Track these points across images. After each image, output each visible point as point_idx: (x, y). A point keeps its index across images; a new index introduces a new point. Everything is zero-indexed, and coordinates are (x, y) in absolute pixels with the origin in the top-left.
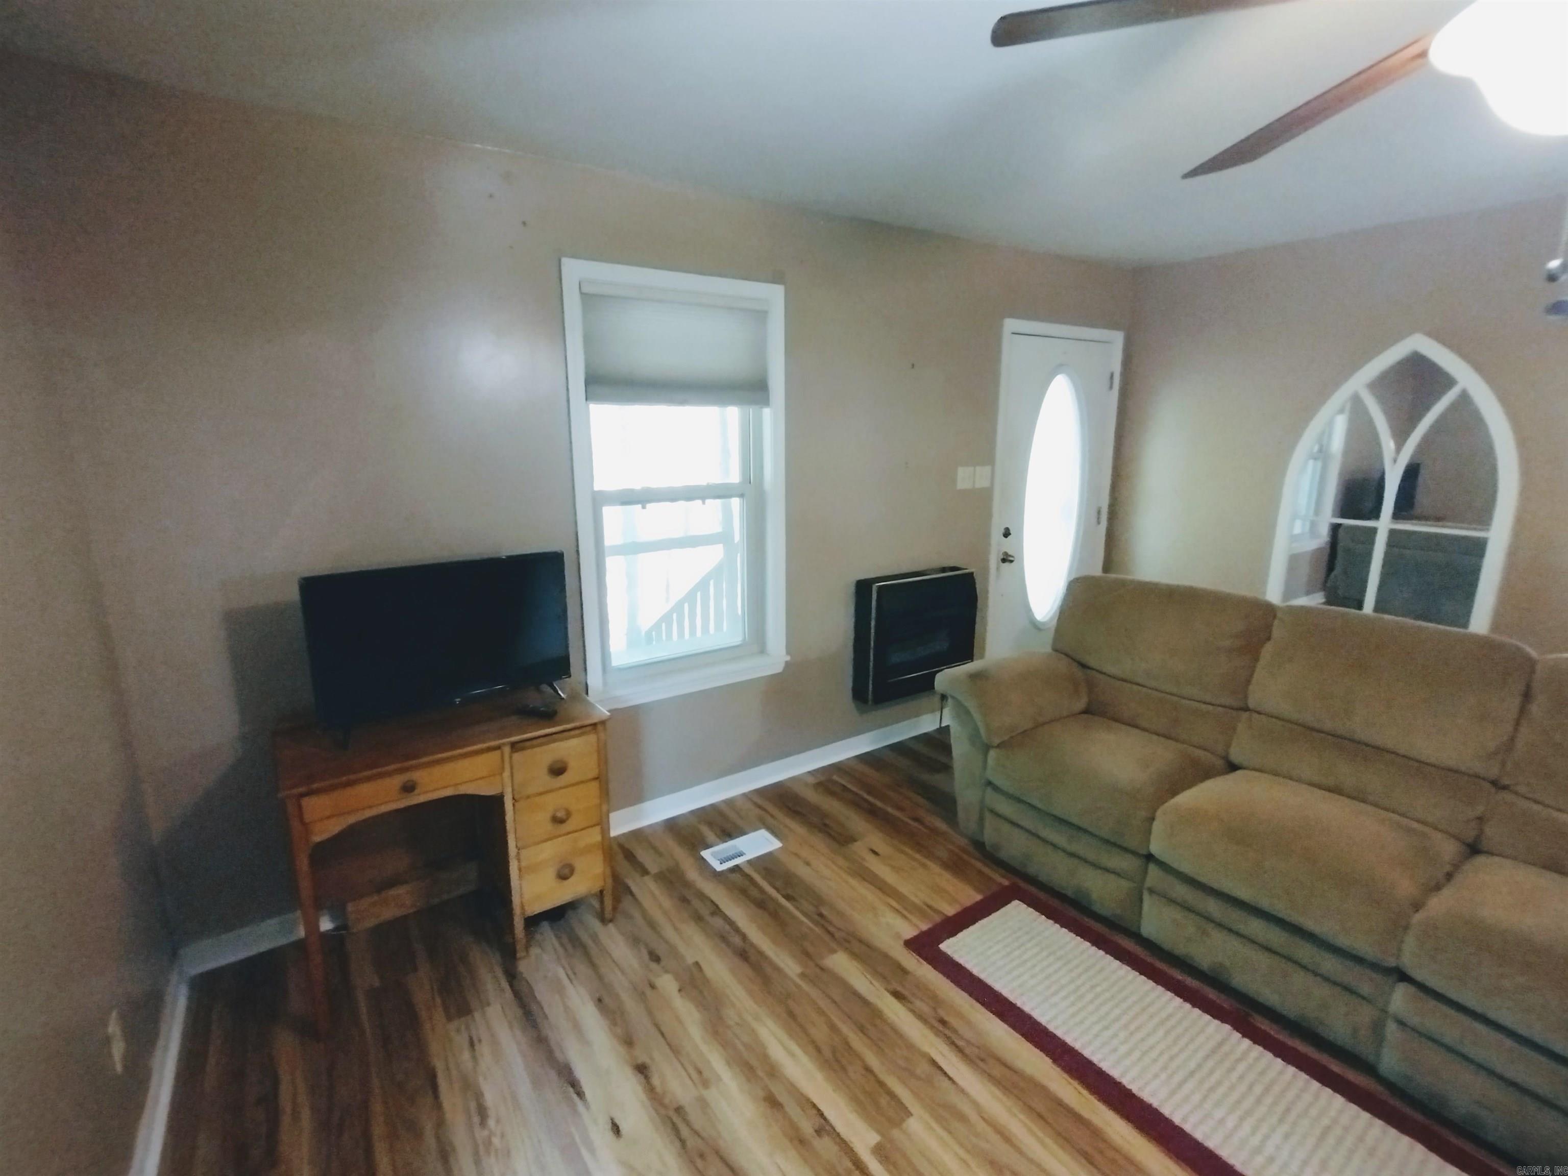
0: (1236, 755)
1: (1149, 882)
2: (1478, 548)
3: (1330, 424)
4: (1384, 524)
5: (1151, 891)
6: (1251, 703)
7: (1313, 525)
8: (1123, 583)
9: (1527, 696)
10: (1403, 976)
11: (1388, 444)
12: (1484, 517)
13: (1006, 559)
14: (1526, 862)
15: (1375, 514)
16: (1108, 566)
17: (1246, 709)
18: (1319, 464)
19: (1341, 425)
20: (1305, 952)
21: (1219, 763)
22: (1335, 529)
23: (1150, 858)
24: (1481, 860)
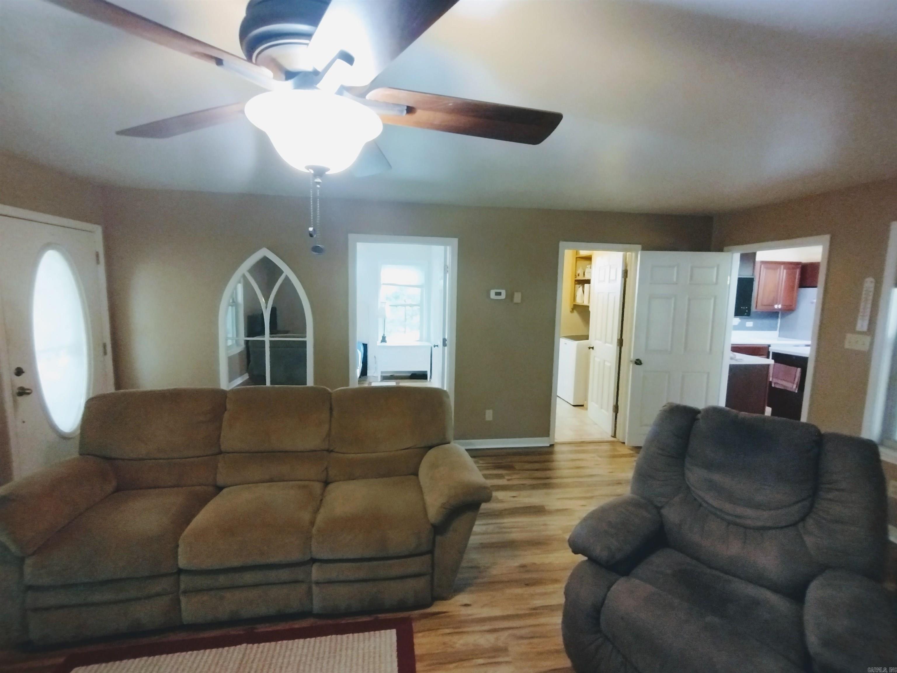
0: (220, 480)
1: (182, 586)
2: (304, 344)
3: (235, 288)
4: (267, 338)
5: (185, 592)
6: (223, 448)
7: (237, 342)
8: (132, 395)
9: (331, 409)
10: (314, 561)
11: (262, 300)
12: (303, 332)
13: (23, 392)
14: (344, 480)
15: (262, 333)
16: (118, 384)
17: (221, 453)
18: (234, 308)
19: (240, 288)
20: (273, 575)
21: (211, 489)
22: (247, 342)
23: (180, 571)
24: (331, 487)
